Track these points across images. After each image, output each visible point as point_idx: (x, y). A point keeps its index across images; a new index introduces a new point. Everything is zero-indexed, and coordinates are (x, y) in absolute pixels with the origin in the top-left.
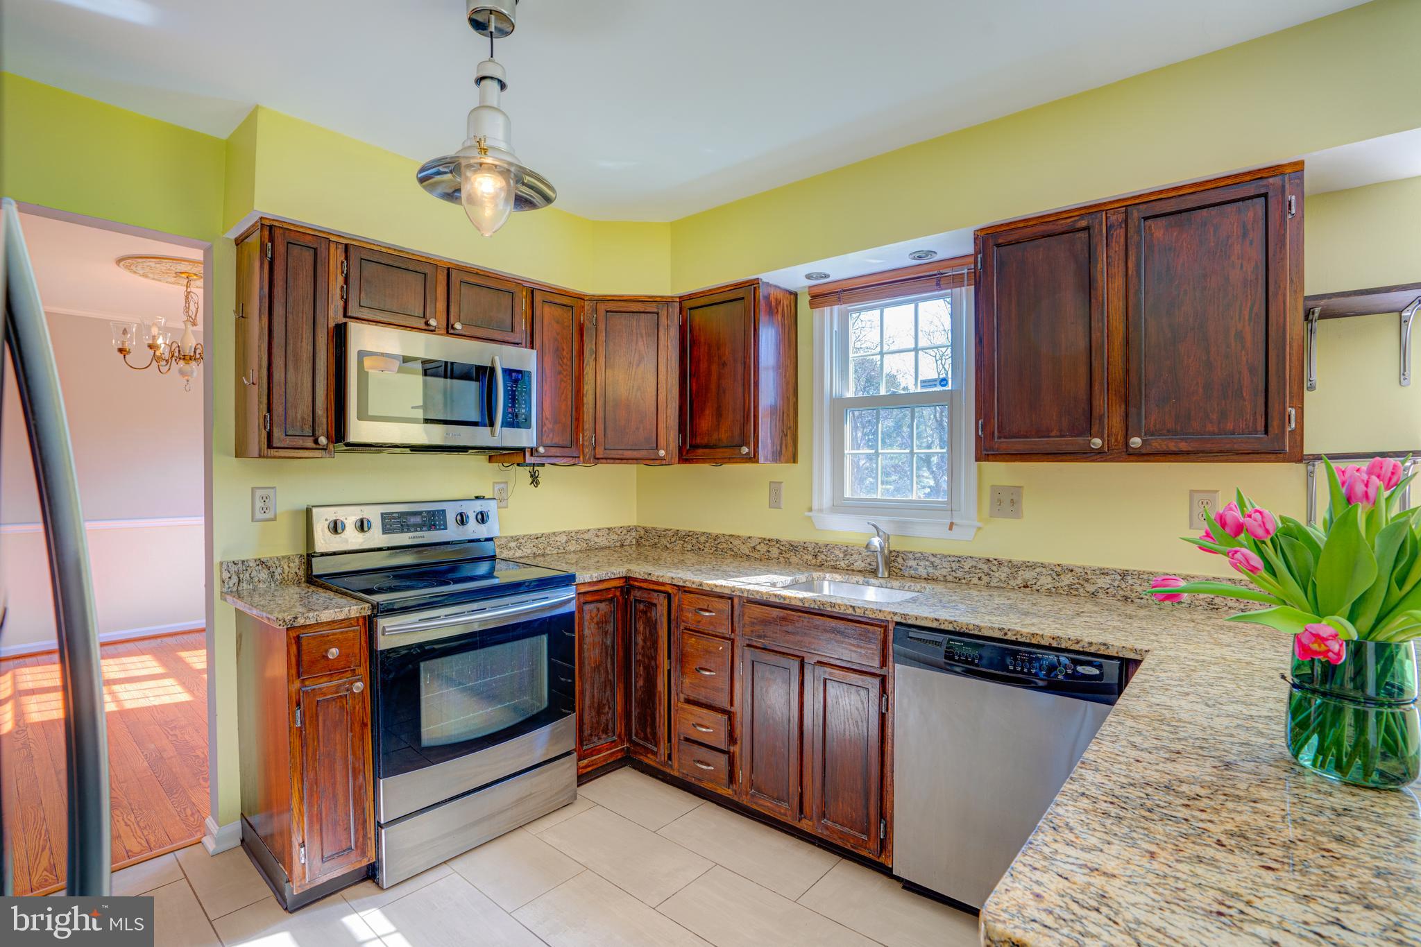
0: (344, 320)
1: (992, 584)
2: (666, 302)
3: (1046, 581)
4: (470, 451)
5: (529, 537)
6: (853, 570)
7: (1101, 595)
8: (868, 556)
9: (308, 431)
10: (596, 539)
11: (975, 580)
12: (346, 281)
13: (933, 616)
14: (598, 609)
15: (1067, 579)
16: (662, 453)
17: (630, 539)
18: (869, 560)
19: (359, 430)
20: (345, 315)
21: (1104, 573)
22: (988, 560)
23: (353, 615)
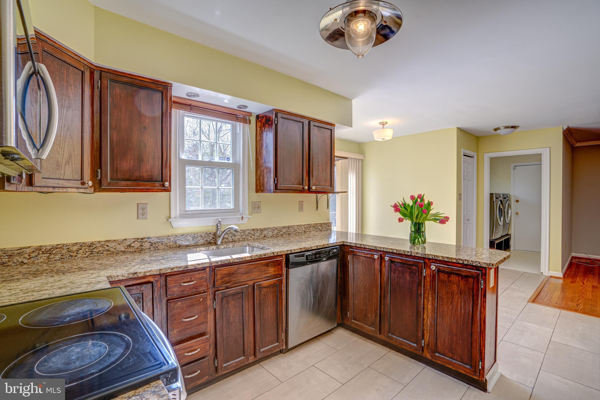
1: (255, 238)
3: (270, 234)
6: (198, 245)
7: (284, 235)
8: (205, 237)
11: (250, 238)
13: (299, 248)
18: (206, 239)
21: (284, 227)
22: (254, 230)
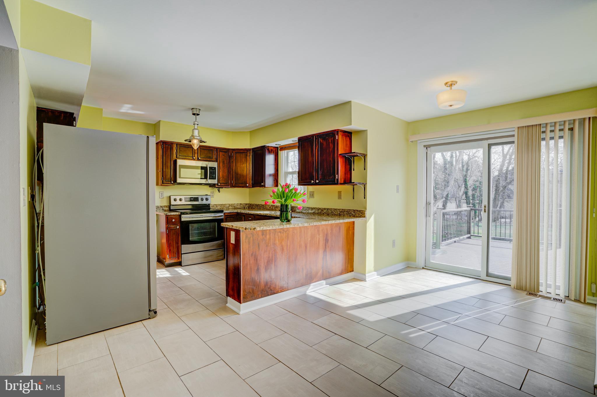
0: (176, 159)
2: (249, 150)
4: (203, 185)
5: (219, 205)
9: (170, 180)
10: (237, 206)
12: (177, 151)
14: (231, 219)
15: (320, 211)
16: (248, 185)
17: (246, 207)
19: (179, 180)
20: (177, 158)
23: (177, 214)
